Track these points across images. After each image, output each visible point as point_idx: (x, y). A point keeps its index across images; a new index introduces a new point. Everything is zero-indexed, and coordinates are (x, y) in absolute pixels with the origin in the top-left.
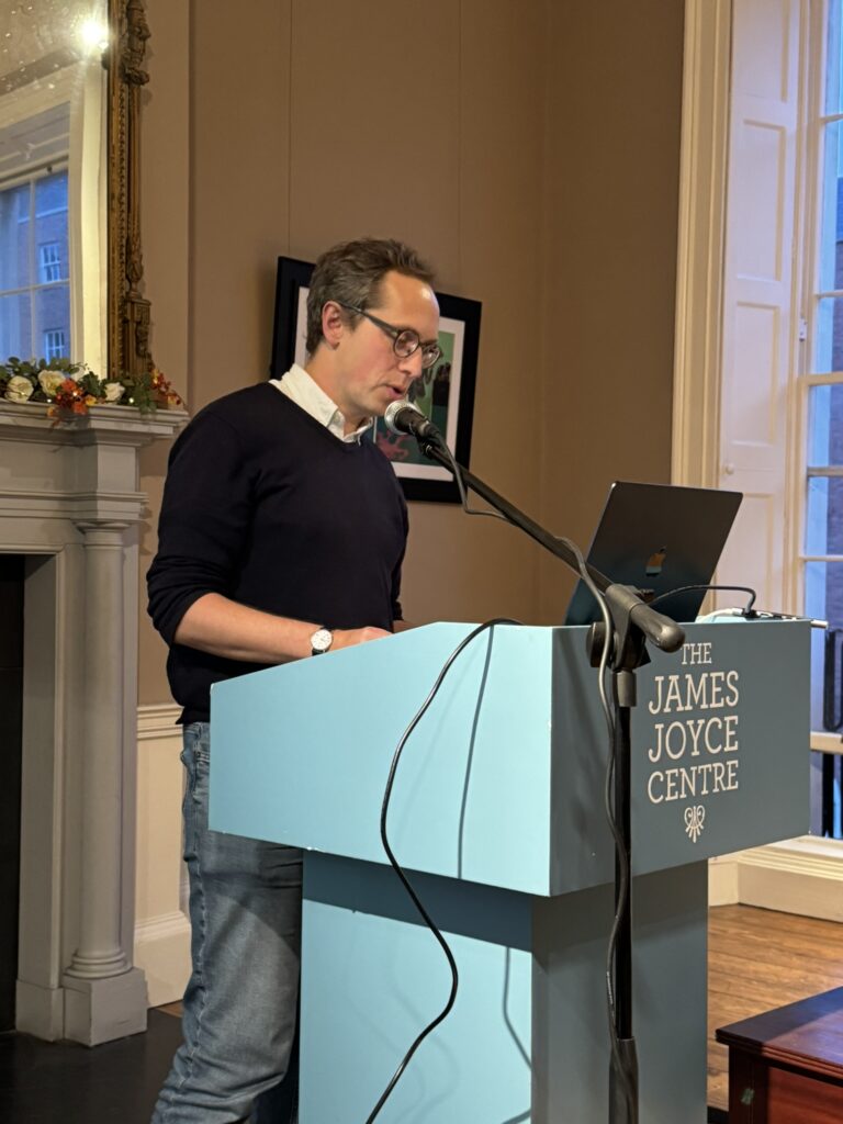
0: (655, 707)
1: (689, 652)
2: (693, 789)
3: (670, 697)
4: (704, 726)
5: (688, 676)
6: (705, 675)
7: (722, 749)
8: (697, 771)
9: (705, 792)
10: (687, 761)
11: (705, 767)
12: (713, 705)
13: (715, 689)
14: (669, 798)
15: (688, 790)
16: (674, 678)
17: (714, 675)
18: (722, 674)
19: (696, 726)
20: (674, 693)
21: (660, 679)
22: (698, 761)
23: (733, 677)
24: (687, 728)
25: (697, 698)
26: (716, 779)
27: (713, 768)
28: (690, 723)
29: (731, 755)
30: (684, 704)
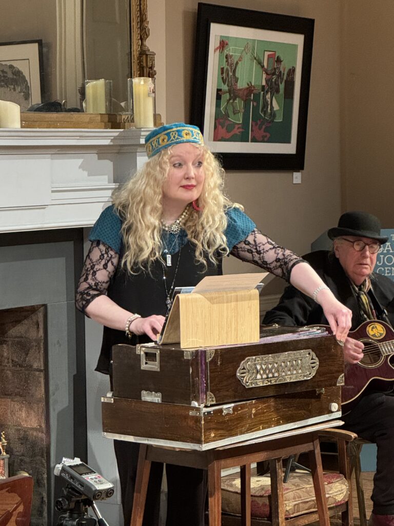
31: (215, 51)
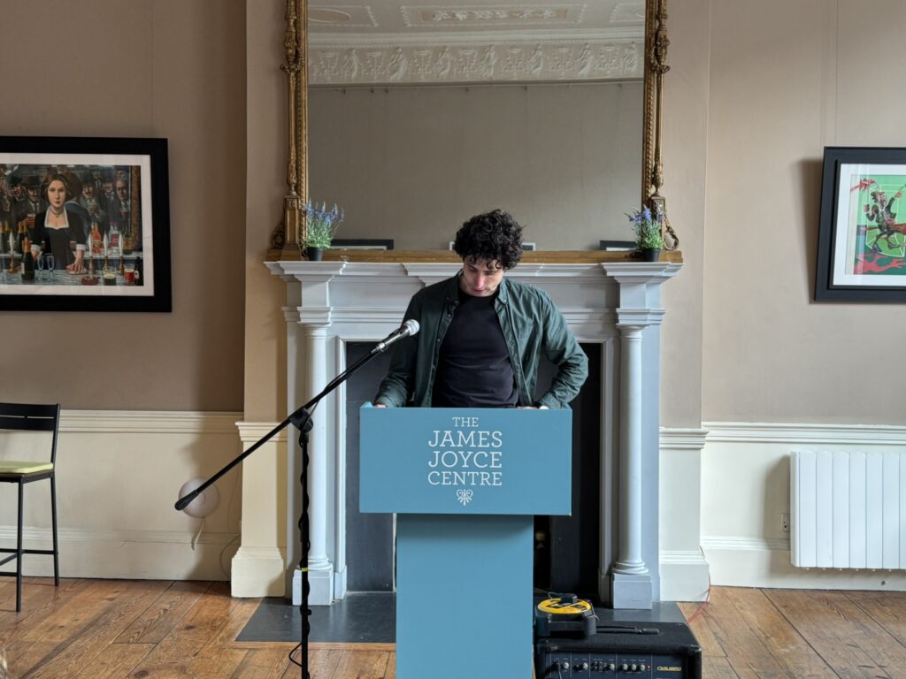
0: (433, 443)
1: (460, 422)
2: (464, 482)
3: (444, 440)
4: (472, 456)
5: (461, 433)
6: (472, 433)
7: (488, 467)
8: (466, 475)
9: (473, 484)
10: (459, 469)
11: (473, 473)
12: (480, 445)
13: (481, 439)
14: (444, 483)
15: (458, 480)
16: (448, 432)
17: (481, 433)
18: (488, 433)
19: (466, 456)
20: (448, 438)
21: (437, 432)
22: (466, 470)
23: (496, 435)
24: (459, 456)
25: (466, 442)
26: (483, 479)
27: (480, 475)
28: (461, 453)
29: (495, 470)
30: (456, 443)
31: (852, 190)
